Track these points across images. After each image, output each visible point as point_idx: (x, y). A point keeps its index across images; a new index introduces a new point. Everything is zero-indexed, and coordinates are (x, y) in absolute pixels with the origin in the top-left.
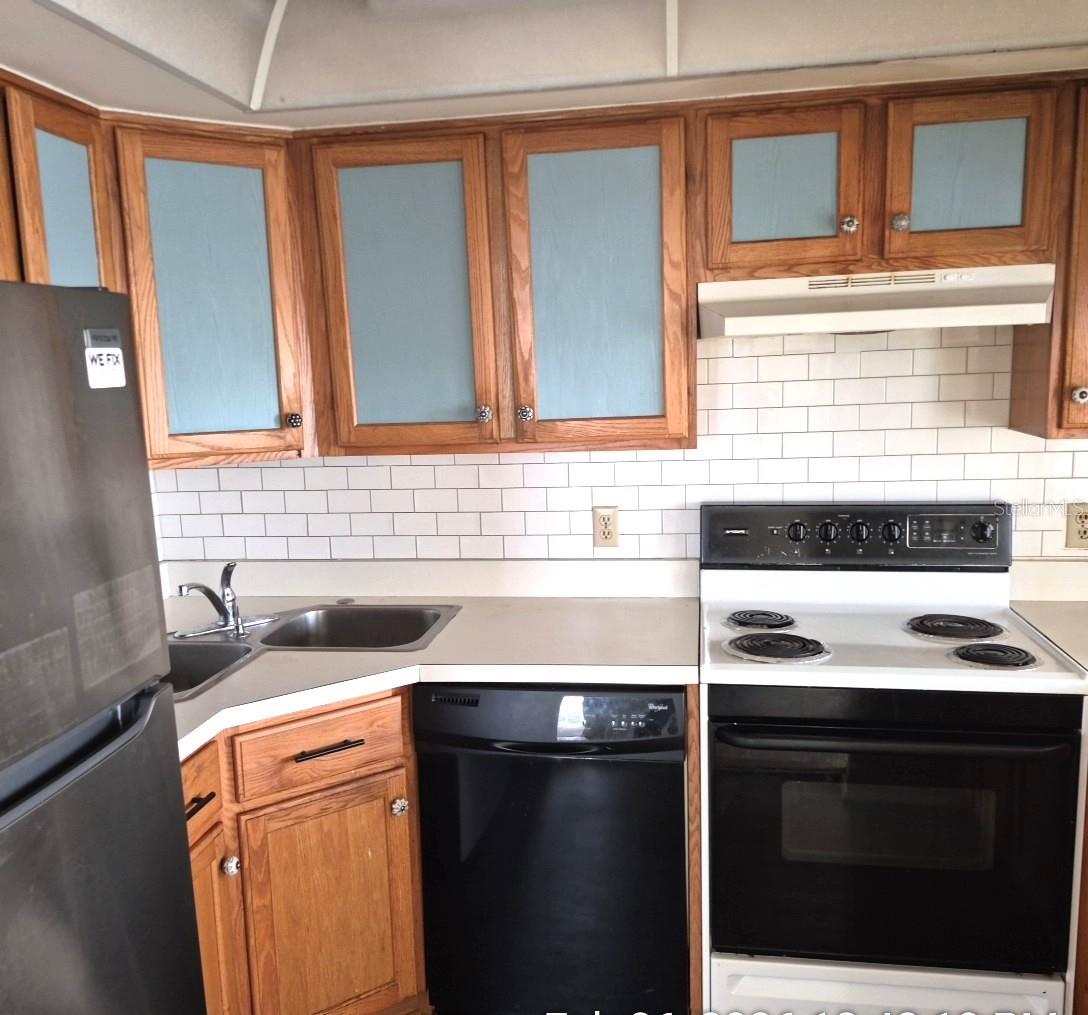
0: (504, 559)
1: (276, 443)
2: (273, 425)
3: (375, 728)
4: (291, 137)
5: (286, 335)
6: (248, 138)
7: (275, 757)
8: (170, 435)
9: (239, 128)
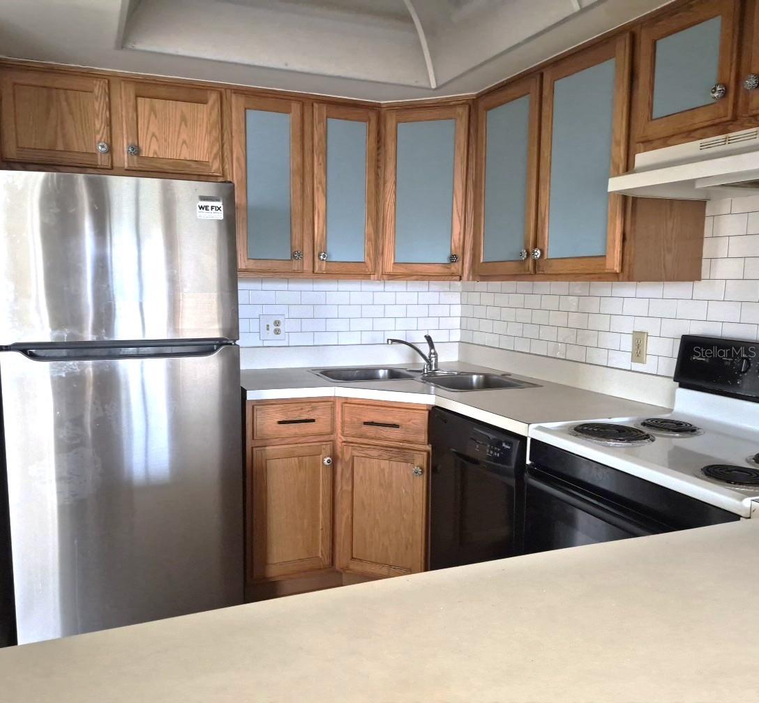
0: (586, 363)
1: (447, 271)
2: (446, 261)
3: (410, 423)
4: (474, 98)
5: (457, 211)
6: (452, 103)
7: (359, 419)
8: (395, 263)
9: (447, 99)
